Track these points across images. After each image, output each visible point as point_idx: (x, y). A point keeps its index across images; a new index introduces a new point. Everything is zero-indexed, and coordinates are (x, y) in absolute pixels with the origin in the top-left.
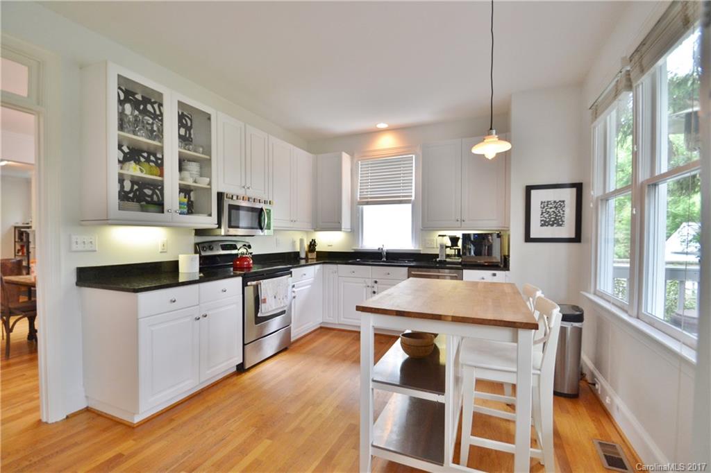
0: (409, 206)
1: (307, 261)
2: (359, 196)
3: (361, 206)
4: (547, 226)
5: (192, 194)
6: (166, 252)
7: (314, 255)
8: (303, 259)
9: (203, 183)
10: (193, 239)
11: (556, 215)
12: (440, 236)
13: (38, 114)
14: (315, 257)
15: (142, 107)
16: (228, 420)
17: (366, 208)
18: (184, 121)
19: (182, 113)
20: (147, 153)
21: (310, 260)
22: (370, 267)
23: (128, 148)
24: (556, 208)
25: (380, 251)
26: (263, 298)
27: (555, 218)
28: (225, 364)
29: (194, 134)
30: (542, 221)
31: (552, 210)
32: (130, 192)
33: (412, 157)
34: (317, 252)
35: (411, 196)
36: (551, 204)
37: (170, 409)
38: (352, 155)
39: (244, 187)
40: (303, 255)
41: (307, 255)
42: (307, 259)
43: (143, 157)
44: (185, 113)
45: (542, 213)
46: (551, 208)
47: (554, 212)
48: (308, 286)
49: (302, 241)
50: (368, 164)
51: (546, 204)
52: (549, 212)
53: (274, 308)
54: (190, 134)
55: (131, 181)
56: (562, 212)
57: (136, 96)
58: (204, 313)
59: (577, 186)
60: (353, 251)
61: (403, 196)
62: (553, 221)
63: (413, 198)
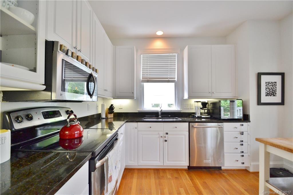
0: (173, 84)
3: (142, 83)
4: (268, 96)
7: (112, 116)
8: (104, 119)
11: (273, 90)
17: (146, 84)
21: (109, 119)
24: (272, 86)
26: (109, 176)
27: (272, 91)
30: (266, 93)
31: (271, 87)
33: (175, 55)
34: (115, 113)
36: (270, 84)
40: (104, 116)
41: (106, 116)
42: (106, 118)
45: (266, 88)
46: (270, 86)
47: (271, 88)
49: (103, 106)
51: (268, 83)
52: (269, 88)
56: (275, 89)
59: (283, 75)
60: (137, 112)
61: (170, 78)
62: (271, 93)
63: (176, 79)
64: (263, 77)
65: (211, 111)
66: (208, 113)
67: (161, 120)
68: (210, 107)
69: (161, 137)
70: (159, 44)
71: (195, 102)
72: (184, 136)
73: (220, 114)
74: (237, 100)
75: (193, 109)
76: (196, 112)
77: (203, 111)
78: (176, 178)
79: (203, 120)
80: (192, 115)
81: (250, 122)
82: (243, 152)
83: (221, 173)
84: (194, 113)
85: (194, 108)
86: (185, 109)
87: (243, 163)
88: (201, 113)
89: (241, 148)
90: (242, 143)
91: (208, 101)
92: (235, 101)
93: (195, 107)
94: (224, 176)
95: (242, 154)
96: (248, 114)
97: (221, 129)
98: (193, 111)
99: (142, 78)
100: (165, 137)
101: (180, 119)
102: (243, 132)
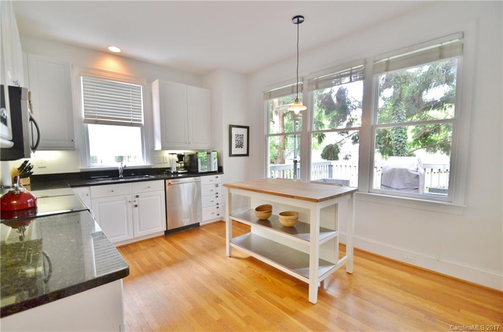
2: (83, 114)
3: (85, 124)
4: (238, 147)
11: (241, 142)
17: (91, 127)
22: (130, 184)
27: (240, 144)
30: (236, 145)
31: (240, 139)
33: (140, 87)
35: (141, 121)
36: (239, 136)
40: (8, 183)
45: (236, 140)
51: (237, 136)
52: (238, 140)
56: (243, 141)
59: (248, 128)
60: (79, 171)
61: (133, 120)
62: (240, 146)
63: (143, 122)
64: (234, 129)
65: (188, 164)
66: (185, 167)
67: (123, 180)
68: (186, 159)
69: (130, 202)
71: (169, 154)
72: (159, 197)
73: (197, 168)
74: (213, 151)
75: (167, 163)
76: (171, 166)
77: (179, 165)
78: (153, 246)
79: (180, 175)
80: (165, 171)
81: (223, 173)
82: (218, 204)
83: (199, 229)
84: (169, 168)
85: (168, 161)
86: (157, 163)
87: (218, 215)
88: (177, 168)
89: (216, 201)
90: (217, 195)
91: (184, 153)
92: (211, 153)
93: (170, 160)
94: (202, 231)
95: (218, 206)
96: (221, 166)
97: (198, 183)
98: (168, 166)
99: (85, 115)
100: (135, 201)
101: (152, 177)
102: (218, 185)
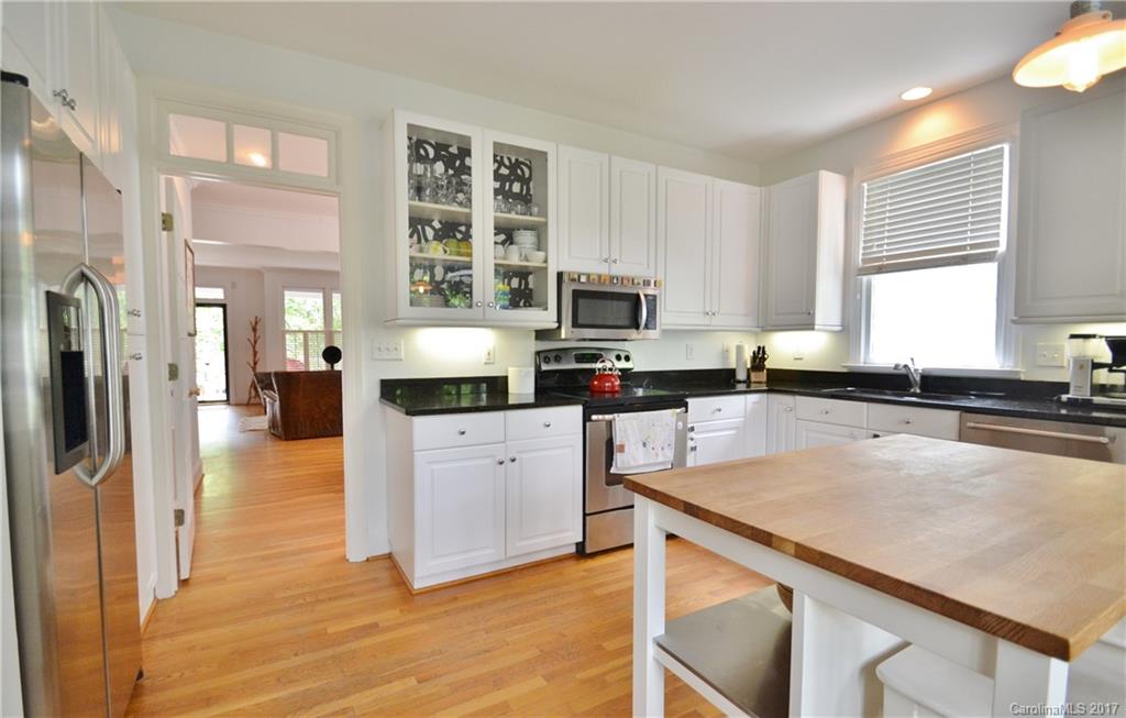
0: (989, 271)
1: (748, 386)
2: (861, 257)
3: (865, 278)
5: (531, 278)
6: (493, 363)
7: (763, 376)
8: (740, 382)
9: (536, 260)
10: (534, 346)
12: (1073, 336)
13: (338, 195)
14: (765, 379)
15: (458, 163)
16: (515, 624)
17: (878, 281)
18: (519, 171)
19: (517, 160)
20: (466, 225)
21: (754, 385)
22: (865, 404)
23: (440, 222)
25: (903, 371)
26: (618, 443)
28: (548, 538)
29: (534, 188)
32: (443, 282)
33: (1002, 149)
34: (768, 370)
35: (996, 243)
37: (465, 583)
38: (847, 173)
39: (606, 261)
40: (741, 376)
41: (749, 376)
42: (748, 382)
43: (460, 232)
44: (521, 159)
48: (733, 432)
49: (739, 349)
50: (886, 186)
53: (642, 462)
54: (528, 189)
55: (444, 267)
57: (451, 150)
58: (511, 456)
60: (845, 370)
61: (973, 246)
63: (1002, 246)
70: (934, 128)
71: (1071, 337)
76: (1070, 380)
86: (1041, 368)
88: (1095, 386)
93: (1068, 358)
99: (863, 259)
